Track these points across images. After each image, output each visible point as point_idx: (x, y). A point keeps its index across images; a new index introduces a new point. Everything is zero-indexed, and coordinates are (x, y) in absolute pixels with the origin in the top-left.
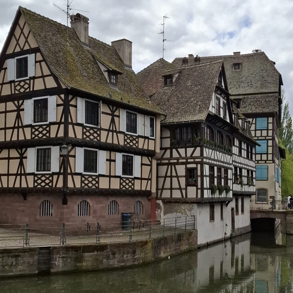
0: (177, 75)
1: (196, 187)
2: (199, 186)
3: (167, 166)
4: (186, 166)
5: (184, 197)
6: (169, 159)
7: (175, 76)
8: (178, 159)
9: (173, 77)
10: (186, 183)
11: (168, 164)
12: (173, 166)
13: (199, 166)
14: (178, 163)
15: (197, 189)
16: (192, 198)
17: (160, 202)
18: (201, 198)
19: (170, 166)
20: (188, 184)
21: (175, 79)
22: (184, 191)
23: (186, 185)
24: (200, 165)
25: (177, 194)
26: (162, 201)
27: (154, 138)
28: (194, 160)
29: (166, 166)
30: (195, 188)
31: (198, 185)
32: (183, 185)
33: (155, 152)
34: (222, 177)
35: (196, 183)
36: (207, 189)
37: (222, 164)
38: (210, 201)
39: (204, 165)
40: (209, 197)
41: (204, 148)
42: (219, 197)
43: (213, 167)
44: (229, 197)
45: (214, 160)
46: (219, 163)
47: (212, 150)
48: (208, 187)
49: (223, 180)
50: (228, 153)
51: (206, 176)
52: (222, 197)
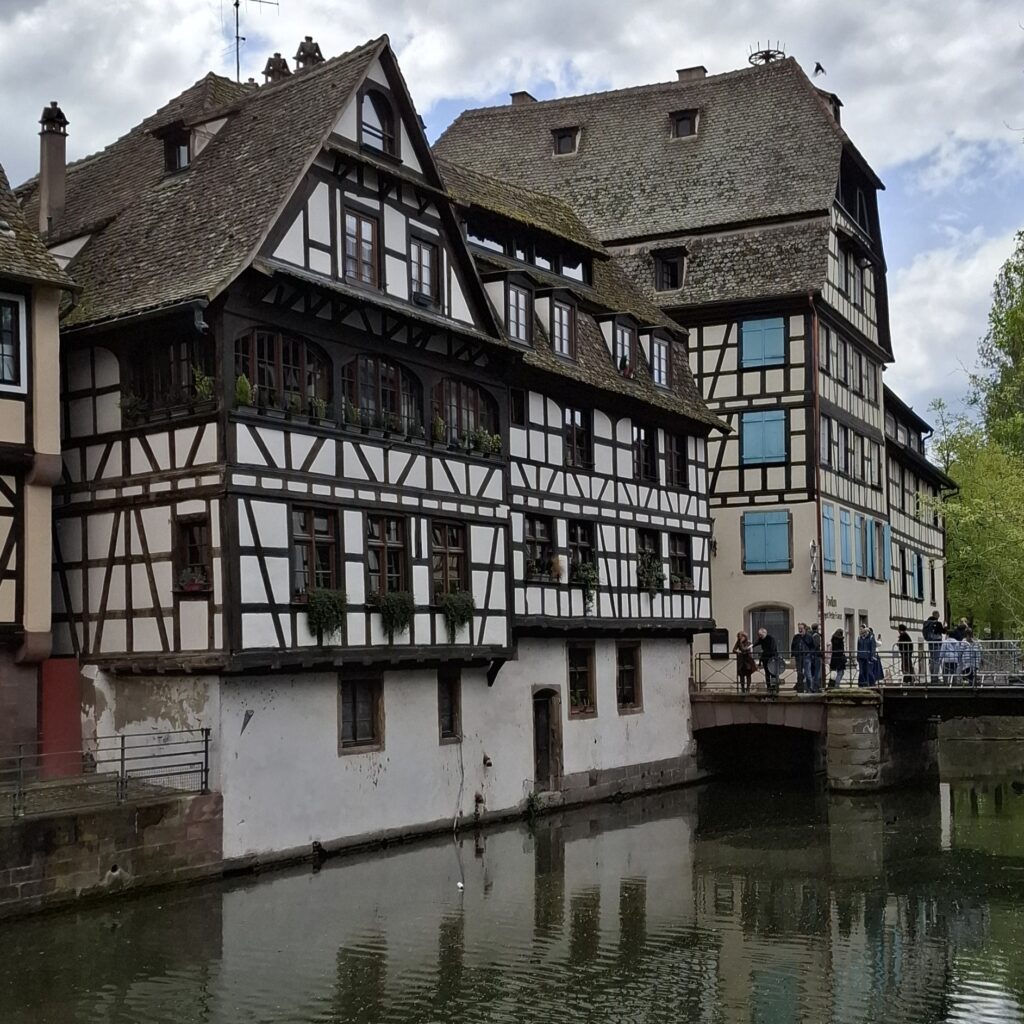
0: (215, 127)
1: (206, 603)
2: (218, 600)
3: (113, 514)
4: (174, 511)
5: (172, 649)
6: (117, 484)
7: (201, 129)
8: (144, 480)
9: (188, 133)
10: (174, 586)
11: (119, 506)
12: (132, 512)
13: (215, 504)
14: (146, 501)
15: (212, 610)
16: (195, 651)
17: (93, 672)
18: (224, 650)
19: (123, 514)
20: (181, 594)
21: (202, 142)
22: (169, 622)
23: (175, 593)
24: (217, 501)
25: (147, 638)
26: (101, 670)
27: (23, 389)
28: (197, 481)
29: (111, 516)
30: (204, 605)
31: (213, 592)
32: (167, 601)
33: (34, 452)
34: (414, 555)
35: (209, 582)
36: (272, 608)
37: (413, 501)
38: (300, 660)
39: (241, 502)
40: (288, 643)
41: (245, 426)
42: (387, 643)
43: (332, 511)
44: (476, 643)
45: (338, 480)
46: (378, 496)
47: (318, 437)
48: (277, 602)
49: (425, 569)
50: (465, 455)
51: (259, 551)
52: (414, 645)
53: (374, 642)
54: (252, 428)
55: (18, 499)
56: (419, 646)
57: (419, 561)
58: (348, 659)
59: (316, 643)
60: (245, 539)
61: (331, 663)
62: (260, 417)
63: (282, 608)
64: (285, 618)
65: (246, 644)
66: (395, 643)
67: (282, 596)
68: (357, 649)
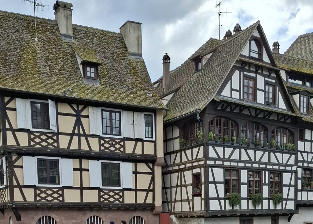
0: (209, 56)
1: (200, 197)
2: (203, 197)
3: (177, 173)
4: (192, 172)
5: (192, 210)
6: (179, 165)
7: (205, 57)
8: (185, 164)
9: (201, 58)
10: (192, 193)
11: (179, 171)
12: (182, 172)
14: (185, 169)
15: (202, 199)
16: (197, 211)
17: (173, 217)
18: (204, 211)
19: (180, 173)
20: (194, 195)
21: (205, 61)
22: (191, 203)
23: (192, 195)
24: (203, 168)
25: (186, 208)
26: (175, 216)
27: (154, 139)
28: (198, 163)
29: (177, 174)
30: (199, 198)
31: (202, 194)
32: (190, 197)
33: (157, 157)
34: (263, 182)
35: (201, 192)
36: (219, 199)
37: (264, 166)
38: (226, 214)
39: (210, 169)
40: (223, 209)
41: (211, 146)
42: (254, 209)
43: (237, 170)
44: (283, 209)
45: (240, 161)
46: (252, 165)
47: (234, 148)
48: (220, 197)
49: (267, 187)
50: (282, 151)
51: (215, 183)
53: (250, 209)
54: (213, 147)
55: (153, 170)
56: (264, 210)
57: (265, 184)
58: (241, 213)
59: (232, 209)
60: (211, 179)
61: (236, 215)
62: (216, 143)
63: (221, 199)
64: (222, 202)
65: (211, 209)
66: (257, 209)
67: (222, 195)
68: (244, 211)
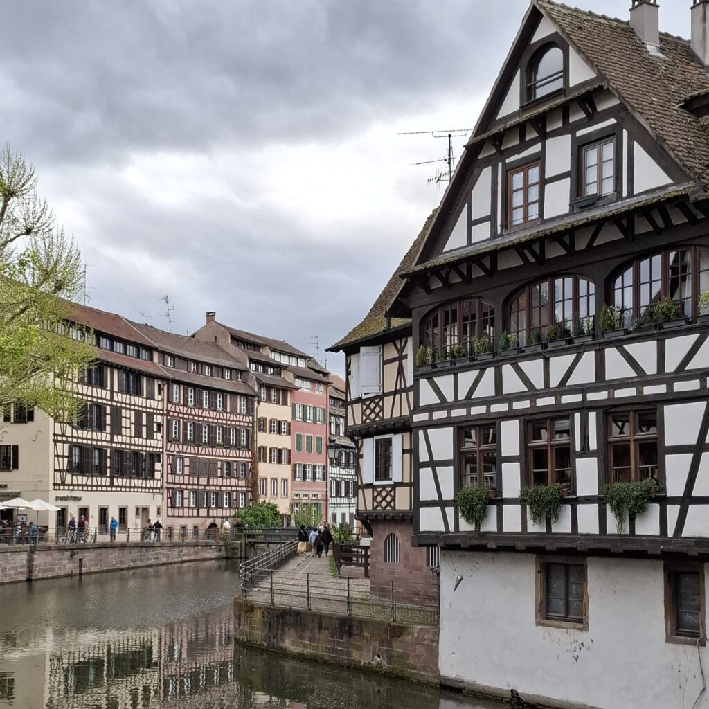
34: (578, 448)
36: (441, 503)
37: (577, 398)
38: (458, 541)
39: (421, 432)
40: (452, 528)
41: (425, 380)
42: (544, 530)
44: (671, 533)
45: (499, 397)
46: (533, 402)
47: (481, 369)
48: (444, 499)
49: (594, 461)
50: (654, 332)
51: (432, 464)
52: (577, 534)
54: (430, 379)
56: (582, 535)
57: (585, 452)
58: (501, 543)
59: (473, 530)
60: (423, 457)
61: (486, 546)
63: (447, 503)
64: (450, 511)
65: (422, 529)
66: (554, 531)
67: (448, 494)
68: (512, 535)
